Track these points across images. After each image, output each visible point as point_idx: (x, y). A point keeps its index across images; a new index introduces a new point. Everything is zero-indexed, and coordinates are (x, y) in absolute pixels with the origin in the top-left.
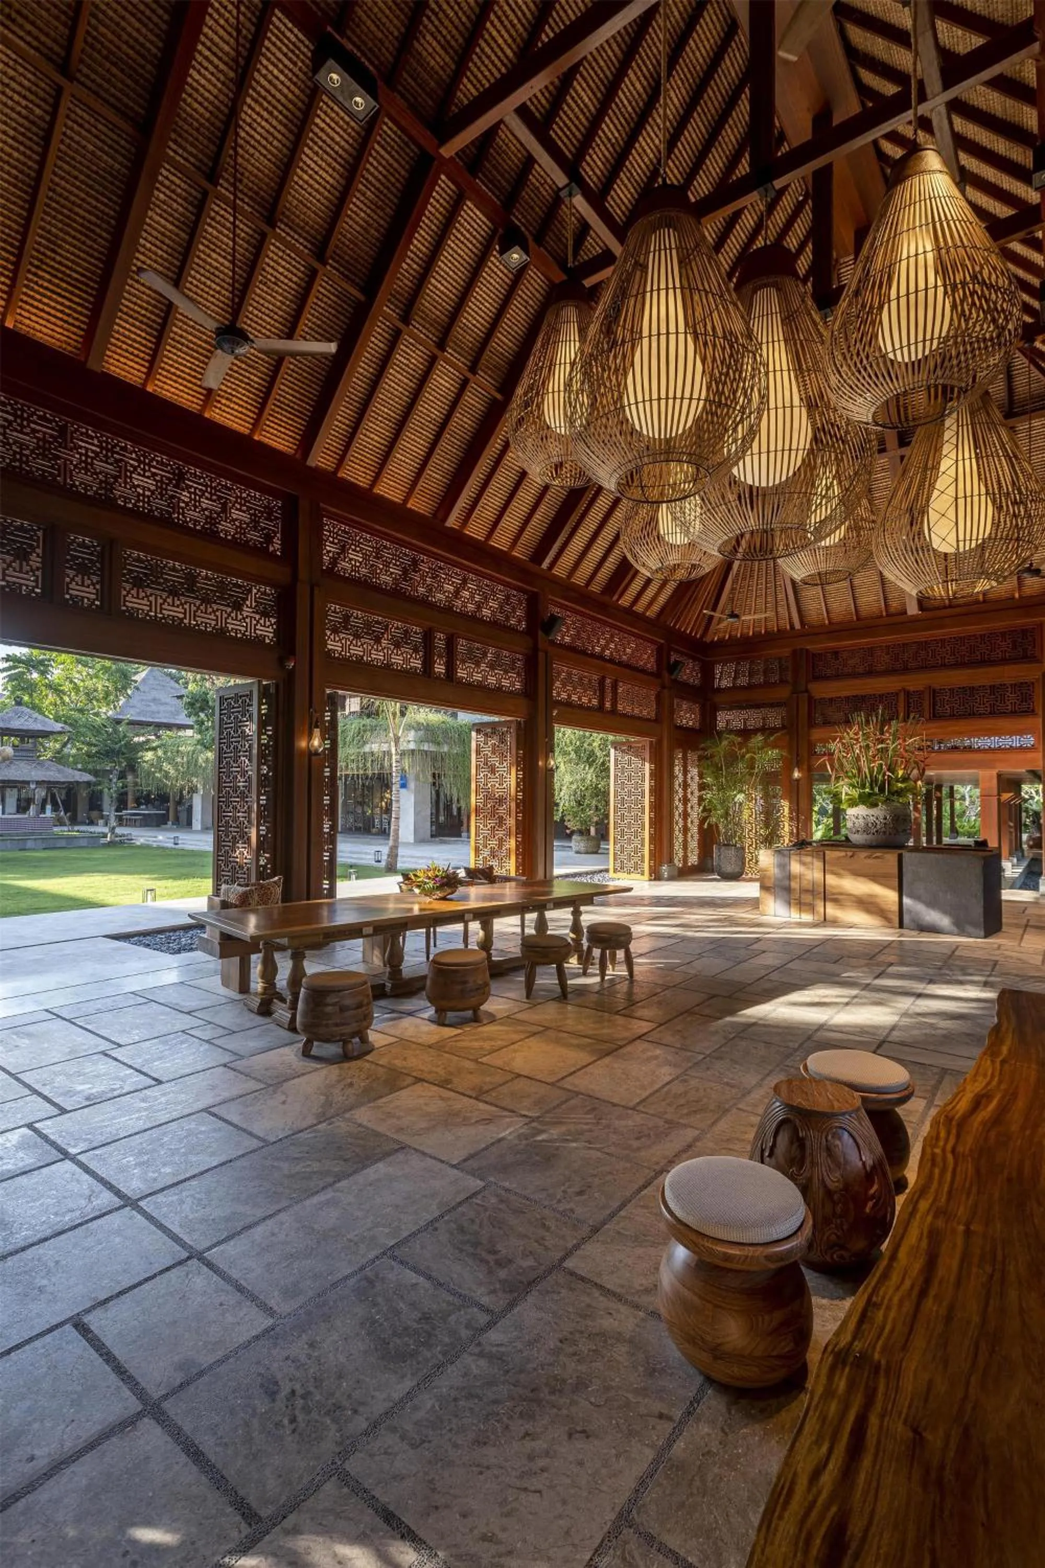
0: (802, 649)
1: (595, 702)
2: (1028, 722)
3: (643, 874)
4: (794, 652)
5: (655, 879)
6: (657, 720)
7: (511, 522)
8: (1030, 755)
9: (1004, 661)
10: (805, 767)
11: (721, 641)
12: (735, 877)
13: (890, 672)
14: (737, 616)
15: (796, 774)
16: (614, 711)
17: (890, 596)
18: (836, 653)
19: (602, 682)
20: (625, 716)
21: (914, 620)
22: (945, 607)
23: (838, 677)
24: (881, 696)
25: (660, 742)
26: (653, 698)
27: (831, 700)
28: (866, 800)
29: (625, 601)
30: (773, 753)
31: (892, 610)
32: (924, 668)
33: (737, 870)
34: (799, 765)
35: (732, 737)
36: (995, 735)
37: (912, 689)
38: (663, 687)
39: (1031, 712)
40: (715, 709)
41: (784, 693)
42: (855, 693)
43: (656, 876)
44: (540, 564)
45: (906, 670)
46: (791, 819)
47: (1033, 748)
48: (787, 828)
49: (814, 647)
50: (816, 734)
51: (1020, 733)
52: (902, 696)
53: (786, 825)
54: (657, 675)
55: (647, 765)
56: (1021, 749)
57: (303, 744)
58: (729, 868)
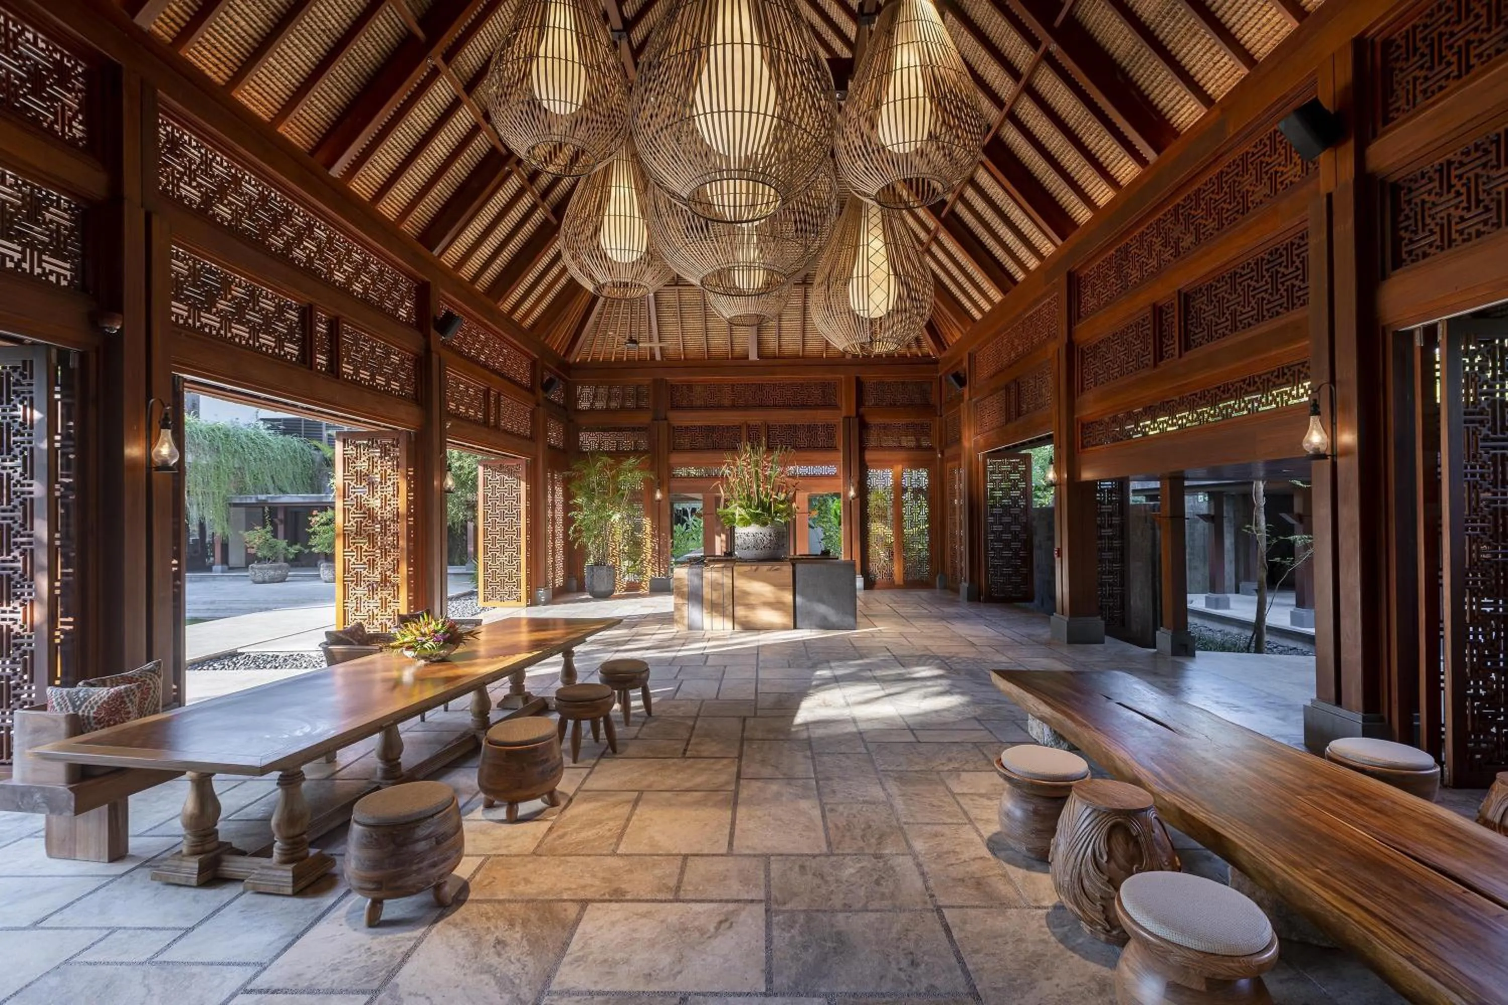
0: (662, 380)
1: (480, 415)
2: (831, 455)
3: (519, 600)
4: (655, 381)
5: (531, 605)
6: (531, 438)
7: (402, 192)
8: (835, 481)
9: (817, 407)
10: (666, 488)
11: (583, 363)
12: (606, 595)
13: (734, 407)
14: (635, 342)
15: (658, 496)
16: (497, 426)
17: (735, 341)
18: (690, 387)
19: (487, 393)
20: (506, 432)
21: (753, 365)
22: (775, 357)
23: (692, 408)
24: (728, 427)
25: (535, 461)
26: (528, 415)
27: (687, 428)
28: (756, 518)
29: (506, 306)
30: (638, 475)
31: (735, 355)
32: (762, 406)
33: (610, 588)
34: (660, 486)
35: (605, 459)
36: (810, 464)
37: (751, 423)
38: (538, 405)
39: (834, 448)
40: (578, 430)
41: (645, 419)
42: (709, 423)
43: (533, 601)
44: (432, 249)
45: (746, 407)
46: (653, 536)
47: (835, 476)
48: (649, 545)
49: (672, 378)
50: (675, 458)
51: (827, 463)
52: (744, 430)
53: (648, 541)
54: (531, 390)
55: (523, 484)
56: (828, 476)
57: (133, 451)
58: (602, 588)
